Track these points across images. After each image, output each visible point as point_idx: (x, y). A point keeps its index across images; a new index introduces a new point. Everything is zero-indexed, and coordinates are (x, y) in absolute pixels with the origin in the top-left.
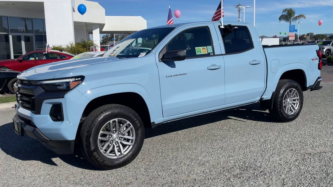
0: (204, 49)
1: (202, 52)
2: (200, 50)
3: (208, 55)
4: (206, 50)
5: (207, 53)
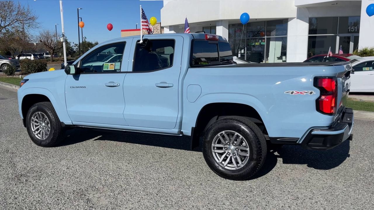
0: (112, 65)
1: (109, 68)
2: (108, 66)
3: (115, 71)
4: (113, 67)
5: (114, 69)
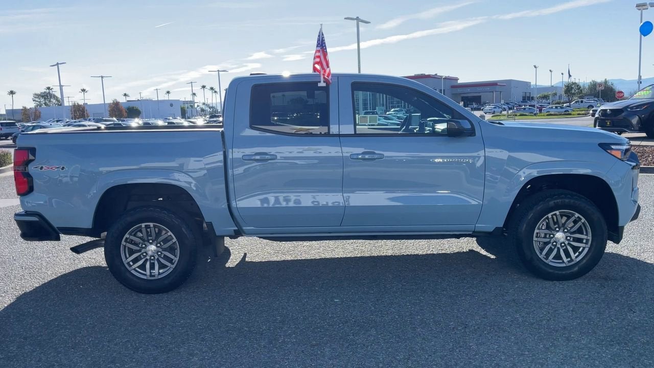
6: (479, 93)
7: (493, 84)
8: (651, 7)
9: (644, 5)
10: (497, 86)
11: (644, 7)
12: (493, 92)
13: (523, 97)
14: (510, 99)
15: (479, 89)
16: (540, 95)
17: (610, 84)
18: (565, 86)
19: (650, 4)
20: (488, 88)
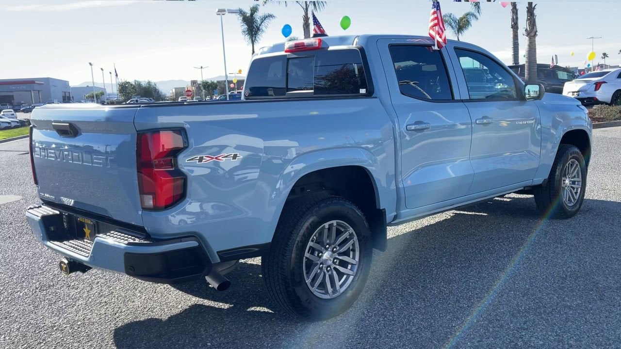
6: (12, 92)
7: (31, 82)
8: (229, 13)
9: (224, 11)
10: (35, 85)
11: (223, 13)
12: (30, 91)
13: (63, 97)
14: (50, 99)
15: (13, 87)
16: (89, 94)
17: (153, 84)
18: (120, 85)
19: (228, 10)
20: (24, 87)
